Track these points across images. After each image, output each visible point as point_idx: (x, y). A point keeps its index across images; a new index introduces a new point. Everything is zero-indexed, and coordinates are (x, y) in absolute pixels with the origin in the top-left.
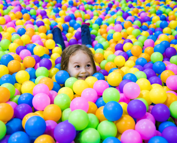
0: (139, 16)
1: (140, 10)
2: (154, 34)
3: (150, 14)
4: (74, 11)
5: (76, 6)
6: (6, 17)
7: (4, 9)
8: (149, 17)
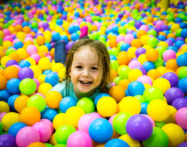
0: (155, 25)
1: (155, 19)
2: (174, 44)
3: (168, 23)
4: (79, 23)
5: (82, 17)
6: (5, 30)
7: (4, 23)
8: (166, 26)
